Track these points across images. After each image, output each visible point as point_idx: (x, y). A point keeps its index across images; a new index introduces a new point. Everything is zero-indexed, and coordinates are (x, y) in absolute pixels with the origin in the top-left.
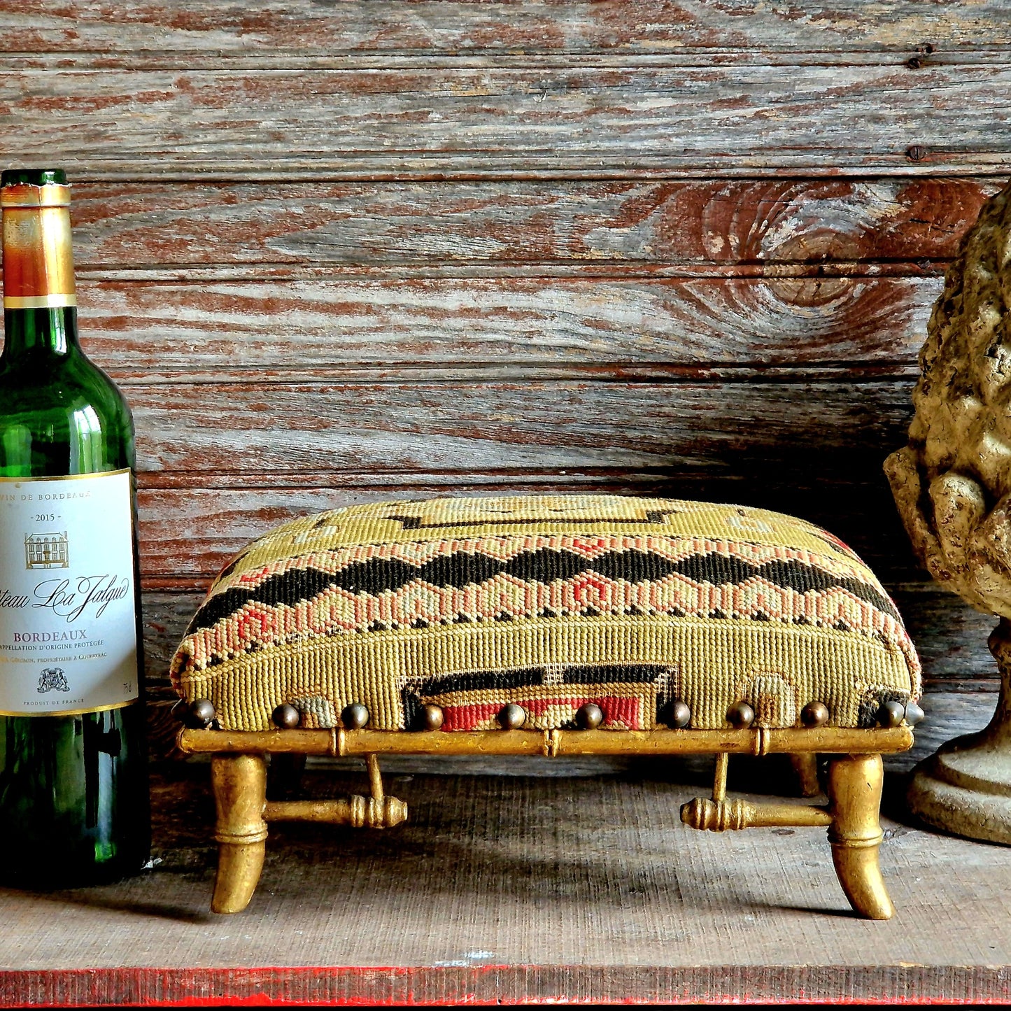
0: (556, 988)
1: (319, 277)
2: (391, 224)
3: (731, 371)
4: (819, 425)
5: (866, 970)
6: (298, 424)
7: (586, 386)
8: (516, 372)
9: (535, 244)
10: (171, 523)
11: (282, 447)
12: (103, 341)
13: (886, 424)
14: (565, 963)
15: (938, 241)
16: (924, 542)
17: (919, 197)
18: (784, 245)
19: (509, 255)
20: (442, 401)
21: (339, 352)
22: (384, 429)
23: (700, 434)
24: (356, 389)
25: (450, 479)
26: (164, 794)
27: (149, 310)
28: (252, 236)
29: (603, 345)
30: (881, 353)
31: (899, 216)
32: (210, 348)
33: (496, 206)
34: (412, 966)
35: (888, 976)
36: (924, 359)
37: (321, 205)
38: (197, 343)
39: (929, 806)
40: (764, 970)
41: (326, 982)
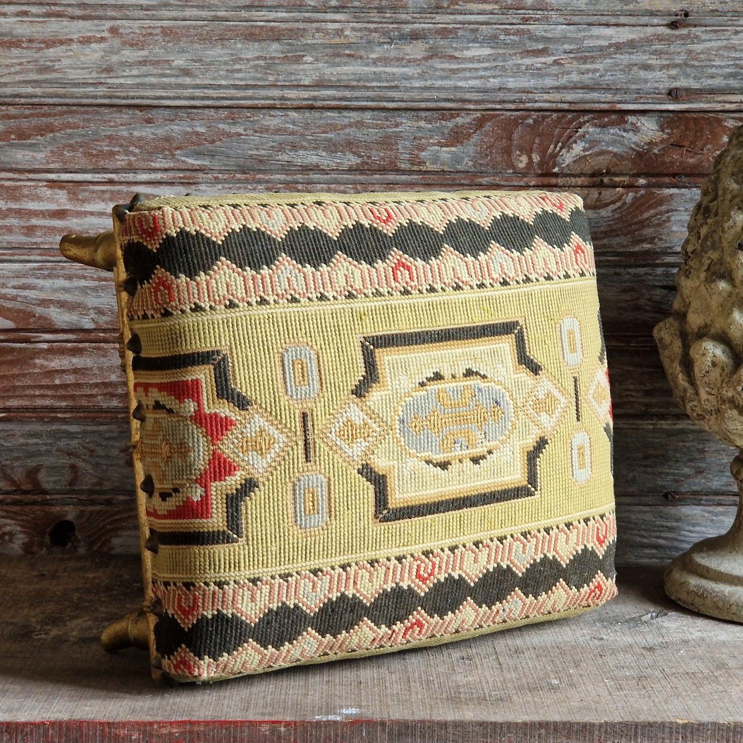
0: (410, 737)
1: (217, 181)
2: (273, 142)
5: (650, 725)
9: (383, 158)
10: (101, 369)
12: (49, 228)
13: (649, 300)
14: (417, 718)
15: (691, 161)
16: (685, 391)
17: (677, 127)
18: (574, 162)
19: (363, 167)
27: (86, 205)
28: (166, 149)
30: (647, 246)
31: (662, 141)
33: (354, 129)
34: (297, 719)
35: (667, 730)
36: (686, 251)
37: (220, 126)
39: (685, 594)
40: (571, 724)
41: (230, 732)
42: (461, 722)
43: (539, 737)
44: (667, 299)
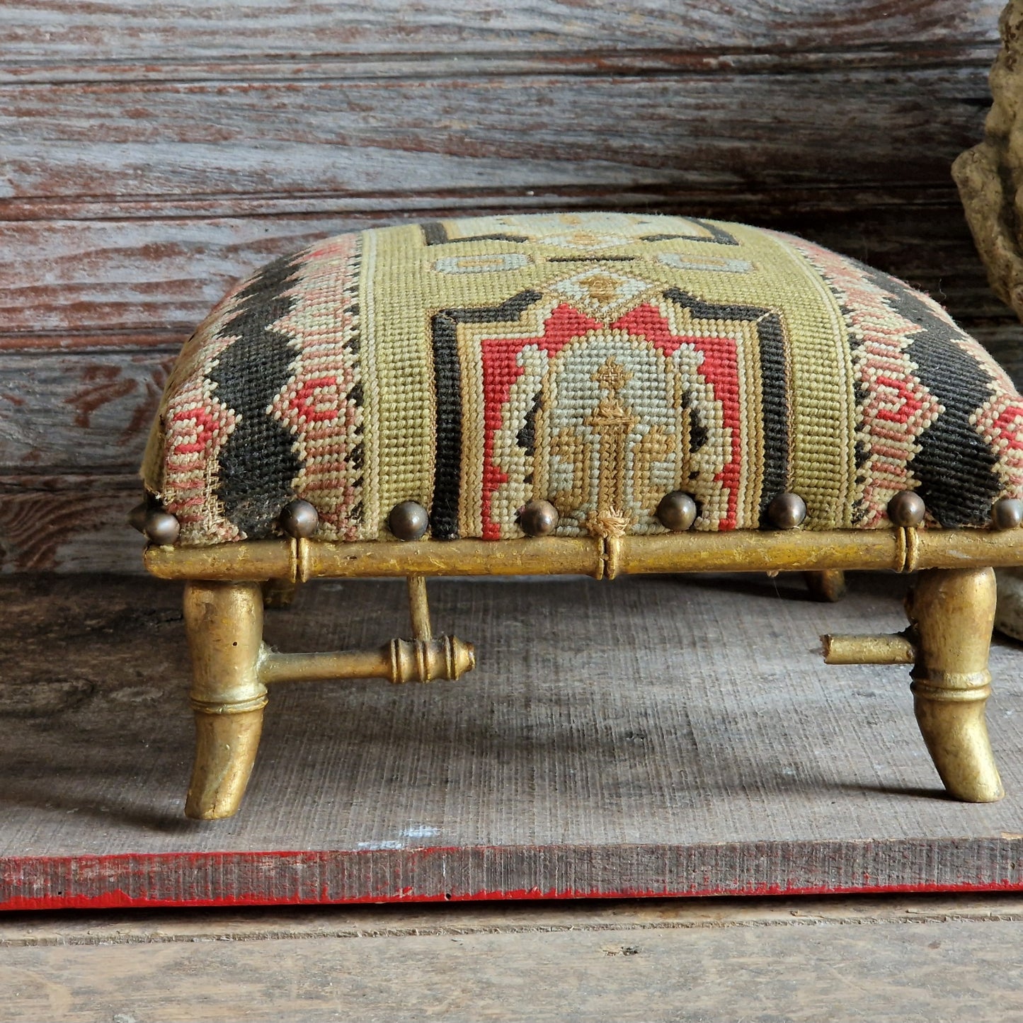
0: (526, 877)
3: (746, 59)
4: (860, 127)
5: (955, 845)
6: (190, 135)
7: (557, 82)
8: (468, 64)
10: (28, 265)
11: (169, 165)
13: (946, 124)
14: (538, 842)
16: (1008, 267)
20: (374, 103)
21: (240, 40)
22: (301, 140)
23: (704, 142)
24: (264, 89)
25: (387, 204)
26: (22, 613)
29: (579, 28)
30: (940, 32)
32: (71, 36)
34: (326, 848)
35: (985, 852)
36: (1007, 25)
38: (53, 30)
39: (1013, 615)
40: (814, 847)
41: (206, 874)
42: (618, 847)
43: (757, 871)
44: (975, 121)
